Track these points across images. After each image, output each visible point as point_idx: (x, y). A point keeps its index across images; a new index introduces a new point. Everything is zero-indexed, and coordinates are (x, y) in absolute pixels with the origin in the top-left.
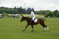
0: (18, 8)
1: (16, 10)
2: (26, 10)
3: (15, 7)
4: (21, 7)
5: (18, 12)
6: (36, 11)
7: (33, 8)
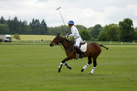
0: (9, 21)
1: (3, 25)
2: (28, 24)
3: (2, 18)
4: (16, 19)
5: (8, 29)
6: (52, 28)
7: (43, 21)
